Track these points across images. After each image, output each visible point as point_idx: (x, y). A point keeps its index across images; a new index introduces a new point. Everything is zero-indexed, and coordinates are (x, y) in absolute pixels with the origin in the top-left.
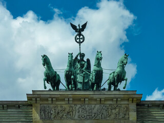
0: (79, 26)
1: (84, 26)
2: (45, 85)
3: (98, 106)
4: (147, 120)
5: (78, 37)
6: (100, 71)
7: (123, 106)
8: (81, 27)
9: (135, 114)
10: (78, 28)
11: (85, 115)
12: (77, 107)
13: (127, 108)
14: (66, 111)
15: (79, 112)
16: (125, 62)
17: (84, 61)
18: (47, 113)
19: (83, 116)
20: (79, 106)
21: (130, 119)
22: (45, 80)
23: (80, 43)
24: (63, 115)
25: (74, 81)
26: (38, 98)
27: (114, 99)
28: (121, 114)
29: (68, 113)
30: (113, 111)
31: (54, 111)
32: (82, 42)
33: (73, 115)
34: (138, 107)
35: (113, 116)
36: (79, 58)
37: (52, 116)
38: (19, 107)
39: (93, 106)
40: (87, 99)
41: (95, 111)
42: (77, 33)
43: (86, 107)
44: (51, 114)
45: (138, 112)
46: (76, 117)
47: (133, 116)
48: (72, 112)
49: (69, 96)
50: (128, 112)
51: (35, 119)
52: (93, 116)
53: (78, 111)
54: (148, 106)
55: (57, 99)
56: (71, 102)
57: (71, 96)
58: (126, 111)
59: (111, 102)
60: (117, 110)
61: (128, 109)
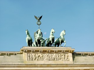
5: (38, 22)
6: (53, 38)
12: (45, 55)
16: (64, 34)
18: (30, 57)
19: (48, 59)
21: (70, 61)
23: (39, 25)
26: (26, 50)
28: (65, 58)
30: (62, 57)
31: (34, 56)
33: (43, 58)
40: (50, 51)
43: (49, 55)
44: (33, 58)
49: (41, 49)
51: (25, 60)
52: (53, 59)
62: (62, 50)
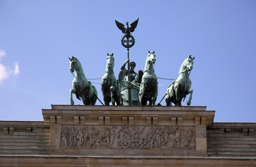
0: (127, 24)
2: (72, 98)
3: (148, 129)
4: (222, 149)
5: (125, 39)
6: (152, 79)
7: (186, 129)
8: (130, 26)
9: (205, 140)
11: (129, 142)
12: (117, 131)
13: (192, 132)
14: (100, 136)
15: (119, 137)
16: (189, 66)
17: (134, 72)
18: (71, 138)
19: (125, 143)
20: (120, 128)
21: (198, 149)
22: (73, 92)
23: (128, 47)
24: (95, 142)
25: (114, 93)
26: (59, 115)
27: (172, 118)
28: (183, 140)
29: (103, 138)
30: (172, 136)
31: (82, 135)
32: (131, 46)
33: (110, 141)
34: (209, 131)
35: (170, 144)
36: (126, 67)
37: (79, 143)
38: (32, 130)
39: (141, 128)
40: (132, 118)
41: (144, 135)
43: (131, 130)
44: (78, 140)
45: (209, 138)
46: (115, 145)
47: (201, 143)
48: (110, 137)
49: (105, 113)
50: (194, 137)
51: (53, 146)
52: (140, 143)
53: (117, 135)
54: (225, 131)
55: (87, 118)
56: (107, 122)
57: (108, 112)
58: (191, 136)
59: (167, 123)
60: (177, 134)
61: (193, 134)
62: (174, 116)
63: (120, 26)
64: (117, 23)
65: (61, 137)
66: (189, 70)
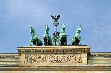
0: (56, 16)
1: (59, 17)
6: (64, 35)
8: (57, 17)
10: (55, 18)
11: (54, 60)
14: (42, 58)
19: (52, 61)
20: (50, 55)
21: (83, 62)
22: (31, 41)
23: (56, 26)
28: (77, 59)
31: (34, 58)
36: (56, 34)
40: (55, 50)
42: (54, 21)
46: (48, 62)
49: (44, 48)
51: (21, 63)
52: (59, 60)
53: (49, 58)
54: (96, 56)
55: (37, 51)
56: (45, 52)
60: (74, 57)
62: (73, 49)
63: (53, 17)
64: (52, 16)
65: (25, 59)
66: (80, 31)
